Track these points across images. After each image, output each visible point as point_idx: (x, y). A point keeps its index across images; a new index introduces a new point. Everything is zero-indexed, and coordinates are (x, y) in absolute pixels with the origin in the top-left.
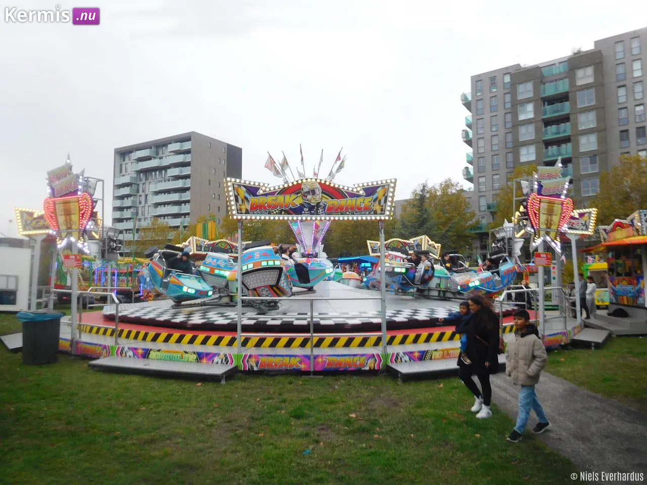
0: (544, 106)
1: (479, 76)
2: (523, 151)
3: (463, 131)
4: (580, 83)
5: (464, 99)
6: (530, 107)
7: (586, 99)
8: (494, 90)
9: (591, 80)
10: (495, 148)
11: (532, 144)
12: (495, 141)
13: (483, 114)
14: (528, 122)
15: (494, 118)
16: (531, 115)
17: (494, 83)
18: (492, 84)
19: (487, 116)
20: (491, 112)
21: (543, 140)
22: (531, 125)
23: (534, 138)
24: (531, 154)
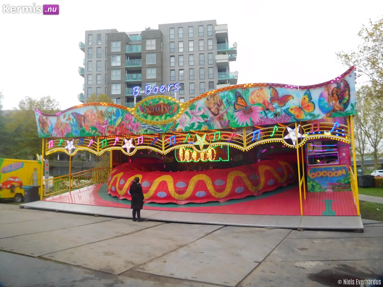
0: (127, 59)
1: (90, 31)
2: (114, 87)
3: (79, 67)
4: (148, 48)
5: (80, 45)
6: (119, 58)
7: (151, 59)
8: (100, 43)
9: (154, 48)
10: (99, 83)
11: (119, 83)
12: (99, 78)
13: (92, 58)
14: (117, 68)
15: (99, 62)
16: (119, 64)
17: (100, 39)
18: (98, 39)
19: (94, 60)
20: (97, 58)
21: (126, 82)
22: (119, 70)
23: (120, 79)
24: (118, 90)
